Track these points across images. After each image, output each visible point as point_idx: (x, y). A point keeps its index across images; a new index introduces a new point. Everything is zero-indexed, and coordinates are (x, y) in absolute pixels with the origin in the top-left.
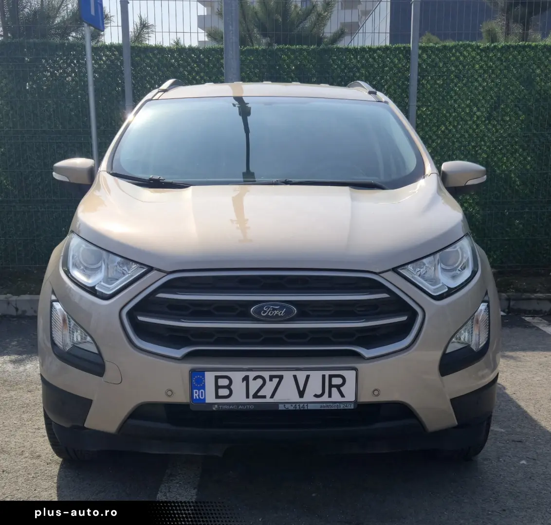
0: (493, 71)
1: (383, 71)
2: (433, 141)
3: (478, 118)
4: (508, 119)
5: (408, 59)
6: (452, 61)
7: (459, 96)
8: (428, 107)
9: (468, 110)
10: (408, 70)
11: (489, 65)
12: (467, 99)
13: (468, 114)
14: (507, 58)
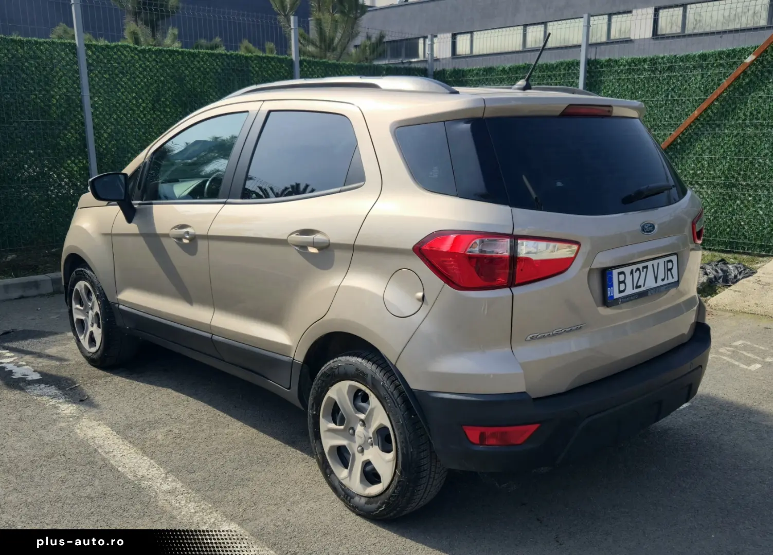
0: (150, 69)
1: (52, 63)
2: (108, 127)
3: (144, 108)
5: (75, 54)
6: (114, 59)
7: (125, 88)
8: (99, 97)
9: (134, 102)
10: (76, 63)
11: (147, 64)
12: (133, 92)
13: (135, 105)
14: (161, 60)
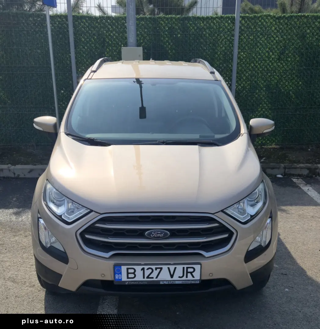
0: (282, 31)
1: (219, 31)
2: (247, 72)
3: (273, 59)
4: (290, 59)
5: (234, 23)
6: (259, 25)
7: (262, 45)
8: (244, 52)
9: (267, 54)
10: (233, 30)
11: (280, 27)
12: (267, 48)
13: (267, 57)
14: (291, 24)
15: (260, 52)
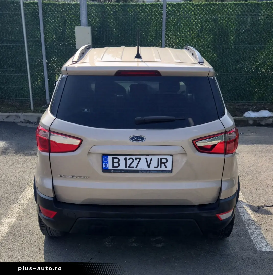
0: (200, 15)
1: (151, 14)
3: (193, 36)
4: (206, 37)
5: (162, 9)
6: (181, 10)
7: (185, 26)
9: (188, 33)
10: (162, 14)
11: (198, 12)
12: (188, 28)
15: (183, 31)
